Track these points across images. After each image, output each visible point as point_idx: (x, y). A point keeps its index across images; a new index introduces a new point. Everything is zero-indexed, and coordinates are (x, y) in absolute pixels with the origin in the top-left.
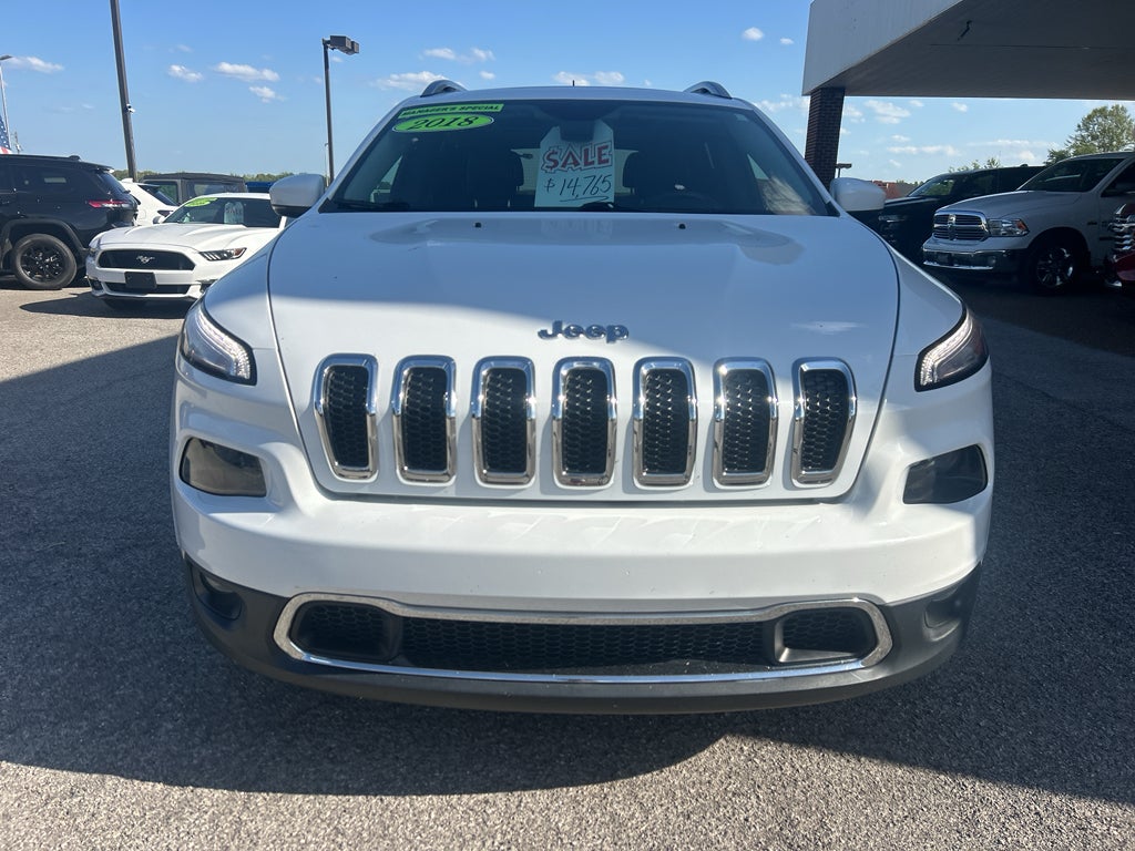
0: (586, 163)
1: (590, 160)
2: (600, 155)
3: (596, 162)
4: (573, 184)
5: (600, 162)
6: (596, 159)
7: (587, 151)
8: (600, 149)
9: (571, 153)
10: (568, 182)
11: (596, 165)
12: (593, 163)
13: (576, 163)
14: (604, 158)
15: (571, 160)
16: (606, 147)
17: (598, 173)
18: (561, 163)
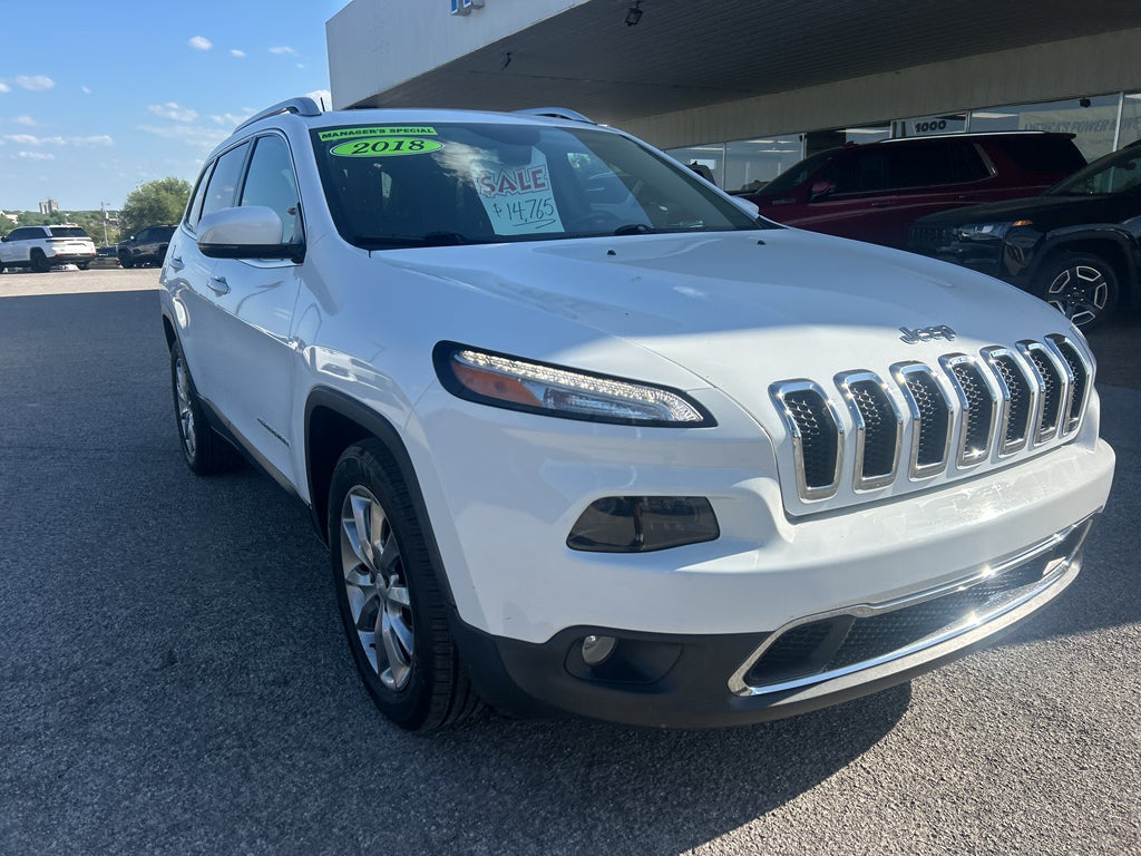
0: (523, 188)
1: (526, 184)
2: (535, 180)
3: (533, 186)
4: (517, 209)
5: (537, 186)
6: (532, 183)
7: (520, 176)
8: (534, 173)
9: (504, 178)
10: (511, 207)
11: (533, 188)
12: (529, 187)
13: (513, 188)
14: (539, 182)
15: (506, 185)
16: (540, 171)
17: (537, 196)
18: (498, 188)
